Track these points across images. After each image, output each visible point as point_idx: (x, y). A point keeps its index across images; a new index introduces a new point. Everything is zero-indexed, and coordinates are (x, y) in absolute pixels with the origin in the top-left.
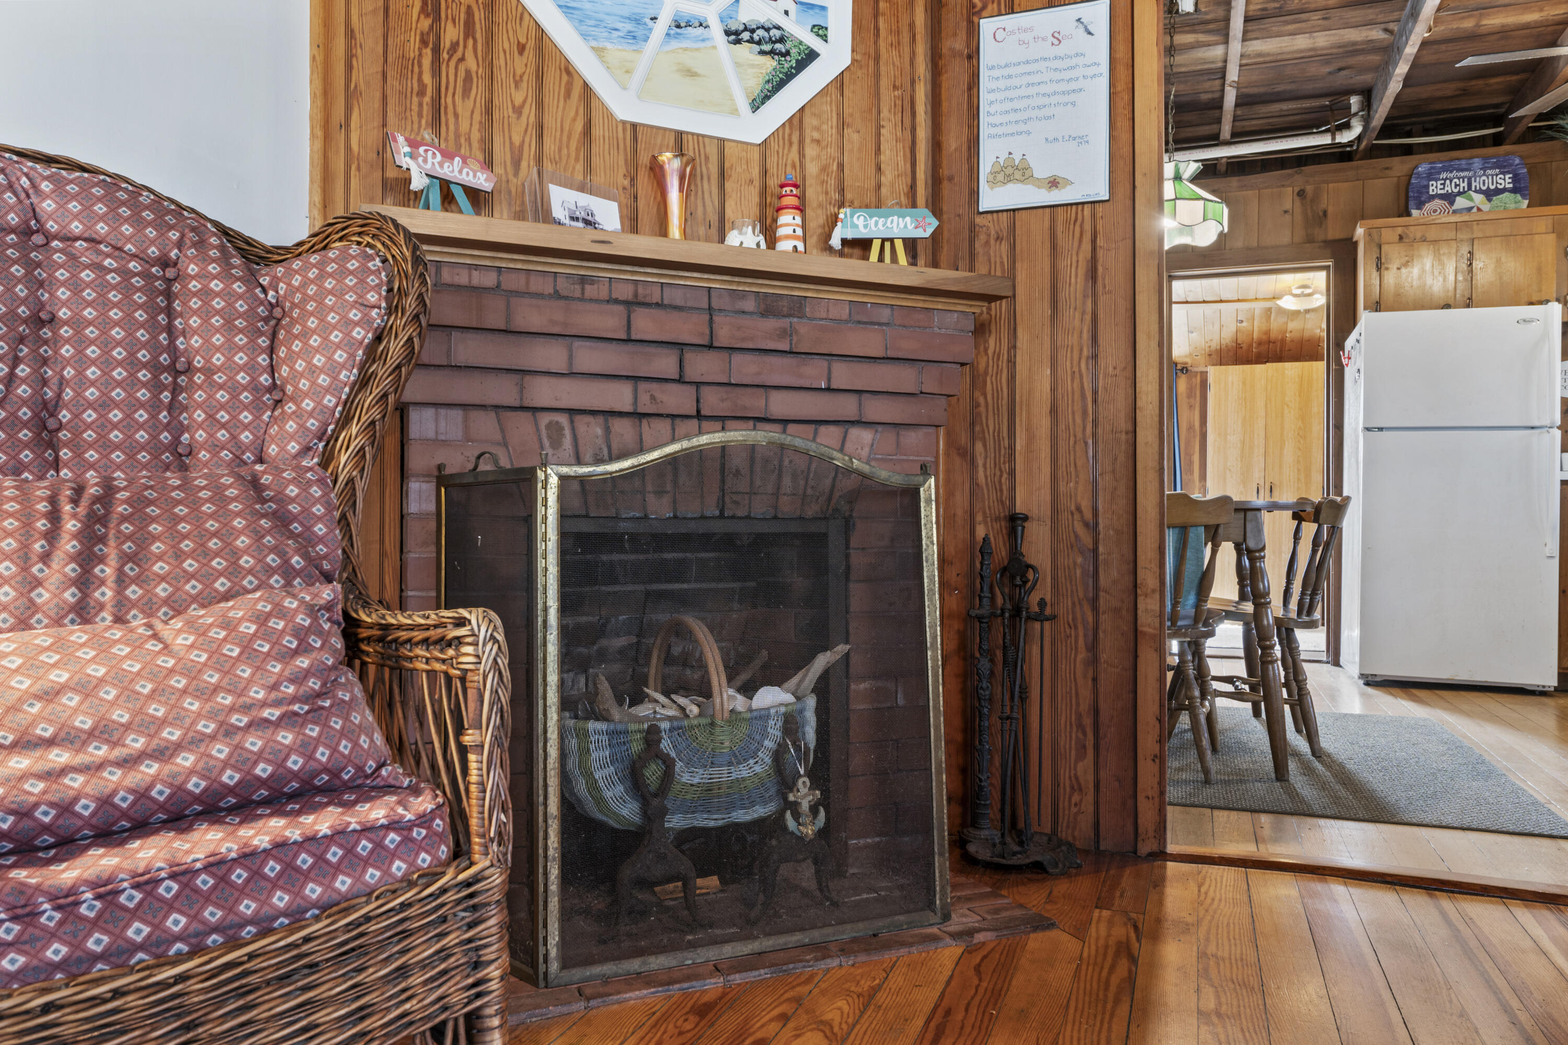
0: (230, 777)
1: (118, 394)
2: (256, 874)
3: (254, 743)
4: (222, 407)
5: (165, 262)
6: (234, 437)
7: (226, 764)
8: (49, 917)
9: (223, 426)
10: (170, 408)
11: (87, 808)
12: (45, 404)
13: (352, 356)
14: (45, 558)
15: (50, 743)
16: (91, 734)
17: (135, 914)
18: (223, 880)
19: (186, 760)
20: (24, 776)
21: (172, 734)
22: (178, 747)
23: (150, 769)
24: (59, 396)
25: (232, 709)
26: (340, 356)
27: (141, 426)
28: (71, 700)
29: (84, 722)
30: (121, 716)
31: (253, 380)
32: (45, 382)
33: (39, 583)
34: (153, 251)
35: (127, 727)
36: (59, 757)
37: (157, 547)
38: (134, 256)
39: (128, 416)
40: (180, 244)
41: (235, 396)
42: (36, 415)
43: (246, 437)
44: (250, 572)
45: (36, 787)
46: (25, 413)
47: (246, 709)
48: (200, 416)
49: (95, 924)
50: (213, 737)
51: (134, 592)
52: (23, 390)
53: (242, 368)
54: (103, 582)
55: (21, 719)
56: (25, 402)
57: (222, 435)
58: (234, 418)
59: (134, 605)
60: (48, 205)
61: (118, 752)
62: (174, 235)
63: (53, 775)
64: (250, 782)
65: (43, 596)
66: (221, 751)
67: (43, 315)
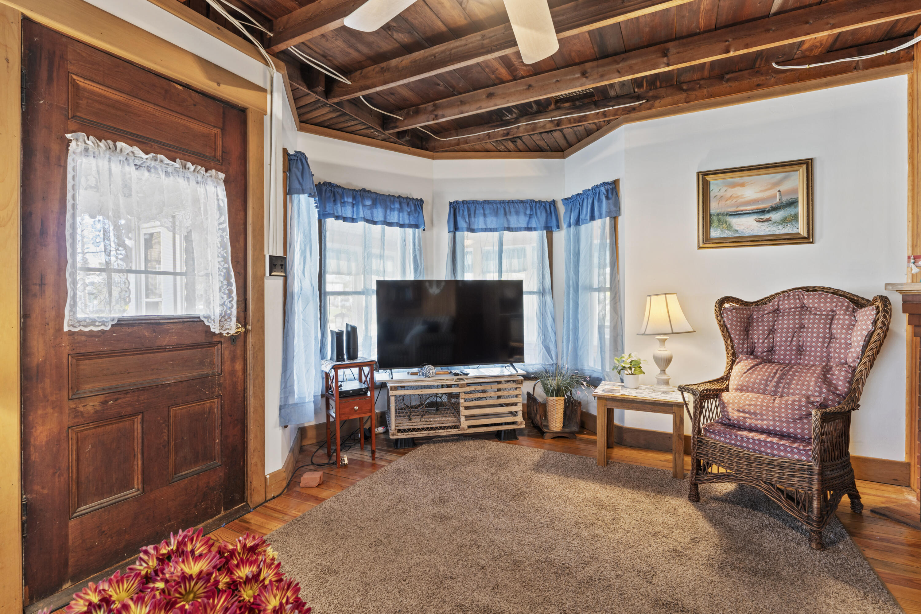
0: (771, 428)
1: (814, 344)
2: (766, 445)
3: (778, 424)
4: (838, 348)
5: (833, 311)
6: (839, 356)
7: (771, 425)
8: (739, 438)
9: (837, 353)
10: (827, 348)
11: (747, 424)
12: (799, 346)
13: (862, 338)
14: (771, 381)
15: (747, 413)
16: (753, 413)
17: (745, 442)
18: (760, 443)
19: (765, 422)
20: (740, 416)
21: (765, 417)
22: (765, 420)
23: (759, 422)
24: (803, 344)
25: (777, 416)
26: (859, 338)
27: (819, 352)
28: (752, 407)
29: (752, 411)
30: (758, 412)
31: (846, 342)
32: (800, 341)
33: (768, 386)
34: (829, 309)
35: (758, 414)
36: (747, 415)
37: (794, 382)
38: (824, 311)
39: (816, 349)
40: (836, 306)
41: (840, 346)
42: (797, 348)
43: (842, 356)
44: (811, 391)
45: (741, 419)
46: (794, 348)
47: (779, 417)
48: (833, 350)
49: (739, 441)
50: (771, 420)
51: (785, 390)
52: (794, 343)
53: (843, 339)
54: (780, 387)
55: (744, 408)
56: (794, 346)
57: (836, 355)
58: (840, 351)
59: (785, 393)
60: (805, 301)
61: (750, 417)
62: (834, 304)
63: (745, 418)
64: (774, 430)
65: (768, 388)
66: (771, 423)
67: (802, 326)
